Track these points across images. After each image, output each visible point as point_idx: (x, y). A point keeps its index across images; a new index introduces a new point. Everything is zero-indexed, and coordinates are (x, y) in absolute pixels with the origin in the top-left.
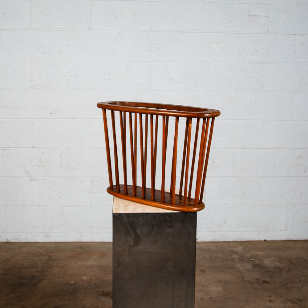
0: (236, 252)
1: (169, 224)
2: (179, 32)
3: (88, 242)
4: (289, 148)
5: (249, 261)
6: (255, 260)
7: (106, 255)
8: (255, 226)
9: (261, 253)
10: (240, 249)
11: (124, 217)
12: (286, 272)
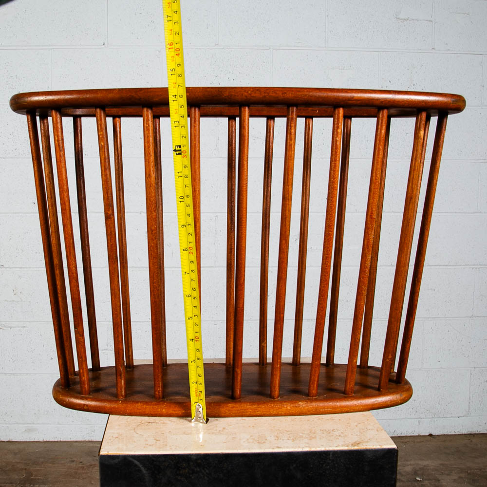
2: (269, 49)
8: (413, 409)
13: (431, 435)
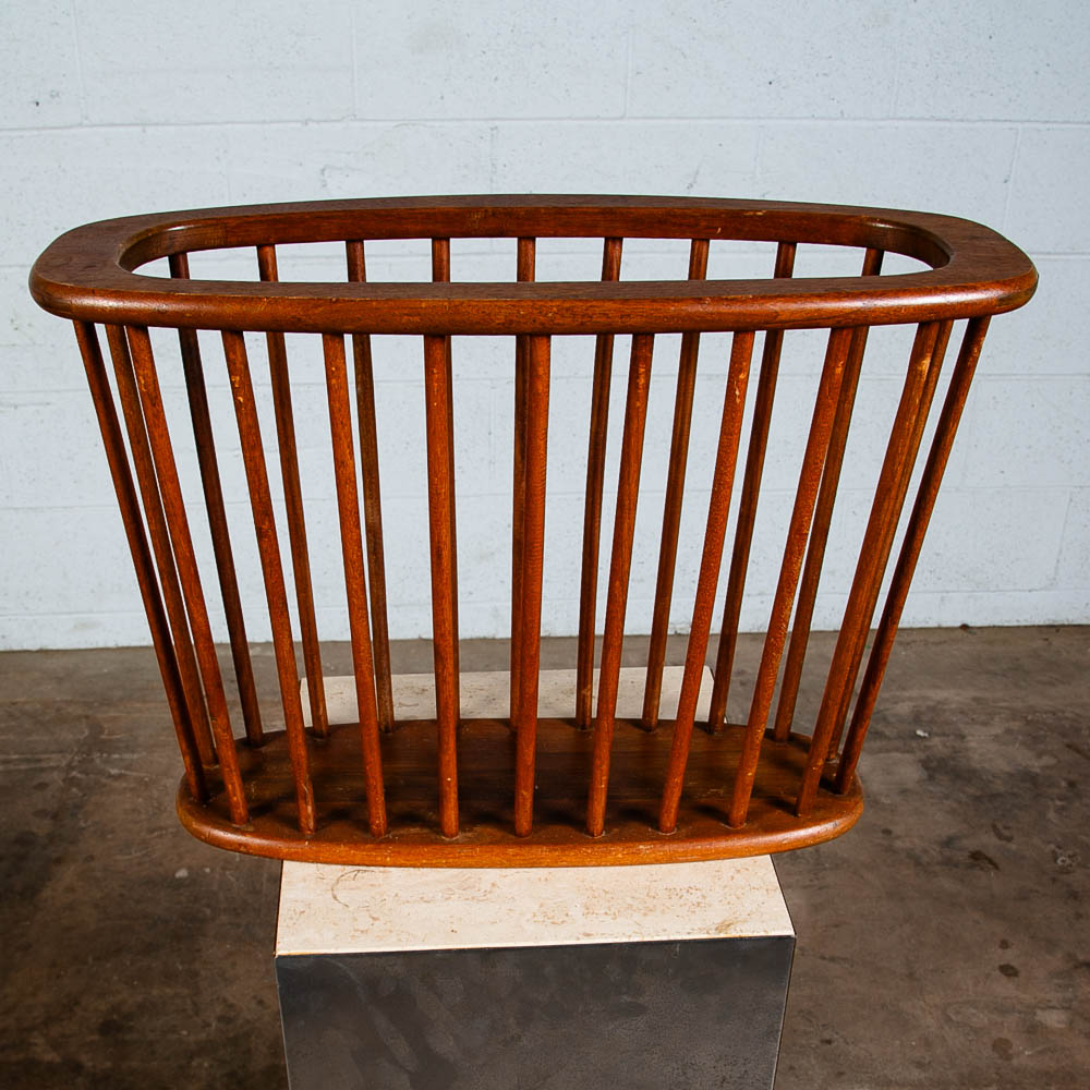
5: (907, 739)
6: (931, 734)
8: (932, 572)
13: (965, 627)
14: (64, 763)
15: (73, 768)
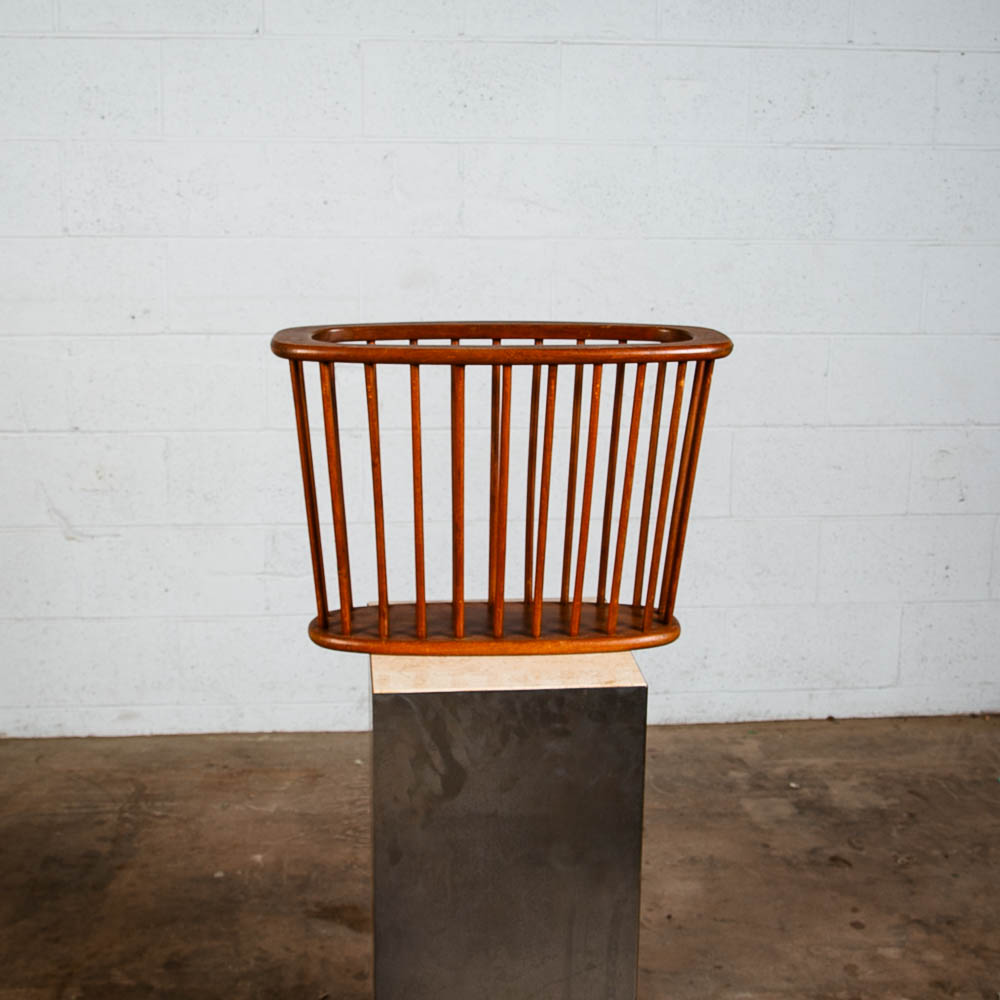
0: (740, 760)
1: (558, 726)
2: (555, 42)
3: (261, 734)
4: (912, 425)
5: (783, 789)
6: (802, 786)
7: (321, 776)
8: (800, 673)
9: (819, 762)
10: (750, 749)
11: (410, 707)
12: (900, 827)
13: (831, 719)
14: (117, 808)
15: (125, 812)
